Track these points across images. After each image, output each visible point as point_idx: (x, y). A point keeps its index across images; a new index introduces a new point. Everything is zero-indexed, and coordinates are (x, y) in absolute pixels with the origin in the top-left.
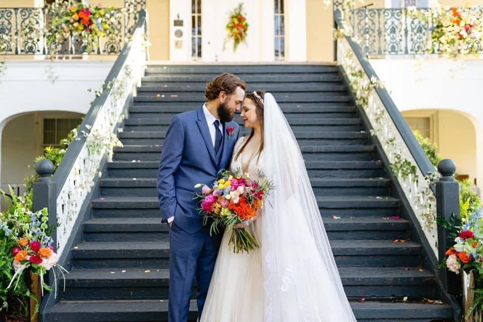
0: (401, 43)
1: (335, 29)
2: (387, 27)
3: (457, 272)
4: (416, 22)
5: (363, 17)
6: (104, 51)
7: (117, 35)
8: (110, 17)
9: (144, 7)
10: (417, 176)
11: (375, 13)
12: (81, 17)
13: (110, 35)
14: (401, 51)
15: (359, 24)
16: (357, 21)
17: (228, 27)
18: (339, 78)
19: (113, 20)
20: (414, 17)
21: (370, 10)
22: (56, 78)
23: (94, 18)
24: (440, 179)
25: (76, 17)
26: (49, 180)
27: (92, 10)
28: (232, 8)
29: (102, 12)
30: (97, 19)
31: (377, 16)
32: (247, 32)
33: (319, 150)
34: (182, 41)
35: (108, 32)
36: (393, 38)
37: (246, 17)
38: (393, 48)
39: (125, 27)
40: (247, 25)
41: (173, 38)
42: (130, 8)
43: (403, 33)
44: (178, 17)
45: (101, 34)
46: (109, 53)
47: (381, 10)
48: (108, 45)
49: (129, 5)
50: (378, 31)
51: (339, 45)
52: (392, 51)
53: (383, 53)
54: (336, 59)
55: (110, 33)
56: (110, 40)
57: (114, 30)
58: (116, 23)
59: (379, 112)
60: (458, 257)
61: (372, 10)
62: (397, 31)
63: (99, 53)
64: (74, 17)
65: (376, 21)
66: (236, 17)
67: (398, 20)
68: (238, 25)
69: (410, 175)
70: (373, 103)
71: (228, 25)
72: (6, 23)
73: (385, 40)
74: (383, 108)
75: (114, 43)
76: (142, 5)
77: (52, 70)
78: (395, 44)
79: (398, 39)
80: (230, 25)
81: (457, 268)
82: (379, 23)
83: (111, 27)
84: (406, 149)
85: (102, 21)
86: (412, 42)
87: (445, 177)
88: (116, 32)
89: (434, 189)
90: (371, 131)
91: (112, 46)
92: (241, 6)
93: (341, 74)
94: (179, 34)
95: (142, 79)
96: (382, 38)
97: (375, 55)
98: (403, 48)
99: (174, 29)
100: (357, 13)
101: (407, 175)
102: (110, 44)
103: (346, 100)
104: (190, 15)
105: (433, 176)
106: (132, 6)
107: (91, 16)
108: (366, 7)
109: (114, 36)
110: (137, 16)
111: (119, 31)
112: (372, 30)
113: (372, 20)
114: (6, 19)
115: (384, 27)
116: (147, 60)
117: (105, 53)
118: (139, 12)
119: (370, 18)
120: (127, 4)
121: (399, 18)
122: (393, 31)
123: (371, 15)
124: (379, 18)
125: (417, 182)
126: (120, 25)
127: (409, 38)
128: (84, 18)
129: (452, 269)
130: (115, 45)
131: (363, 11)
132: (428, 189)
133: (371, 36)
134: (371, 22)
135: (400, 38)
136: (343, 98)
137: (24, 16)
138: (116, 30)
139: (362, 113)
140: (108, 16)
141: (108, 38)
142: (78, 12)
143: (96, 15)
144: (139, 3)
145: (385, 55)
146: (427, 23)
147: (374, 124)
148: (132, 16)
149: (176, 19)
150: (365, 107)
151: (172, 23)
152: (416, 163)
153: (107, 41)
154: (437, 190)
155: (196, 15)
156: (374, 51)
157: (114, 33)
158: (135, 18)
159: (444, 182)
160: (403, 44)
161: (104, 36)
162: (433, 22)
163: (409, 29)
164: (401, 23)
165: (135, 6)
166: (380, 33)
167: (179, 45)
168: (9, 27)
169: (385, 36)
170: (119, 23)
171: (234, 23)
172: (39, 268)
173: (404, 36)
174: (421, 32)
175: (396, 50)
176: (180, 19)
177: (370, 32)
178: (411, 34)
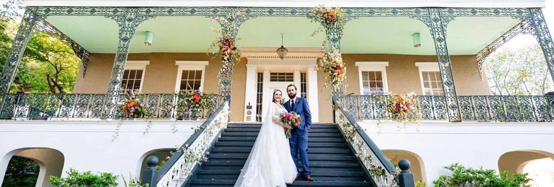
0: (371, 113)
1: (333, 105)
2: (362, 105)
4: (378, 102)
5: (349, 100)
6: (206, 117)
7: (213, 108)
9: (229, 94)
10: (386, 176)
12: (195, 98)
14: (371, 118)
15: (347, 103)
16: (345, 102)
18: (337, 130)
19: (212, 100)
20: (377, 100)
22: (177, 130)
23: (202, 99)
24: (401, 172)
26: (154, 169)
27: (202, 95)
29: (207, 96)
30: (204, 99)
31: (356, 99)
33: (325, 166)
34: (251, 117)
35: (209, 106)
36: (366, 111)
38: (367, 116)
39: (219, 104)
41: (246, 115)
43: (371, 108)
45: (205, 107)
46: (209, 118)
47: (358, 96)
48: (208, 114)
51: (336, 113)
52: (366, 118)
53: (361, 118)
54: (334, 121)
57: (212, 105)
58: (214, 102)
59: (360, 144)
61: (353, 96)
62: (368, 107)
63: (203, 117)
64: (191, 98)
65: (356, 102)
67: (368, 101)
69: (381, 176)
70: (356, 139)
72: (155, 101)
73: (362, 112)
74: (362, 140)
77: (175, 126)
78: (367, 114)
79: (369, 111)
82: (358, 103)
83: (211, 103)
84: (378, 161)
86: (377, 113)
87: (404, 171)
89: (398, 180)
90: (356, 154)
93: (338, 128)
94: (250, 113)
96: (360, 111)
97: (357, 120)
98: (372, 116)
99: (246, 110)
100: (345, 98)
101: (380, 176)
102: (210, 113)
103: (341, 141)
104: (256, 104)
105: (396, 173)
106: (223, 93)
107: (200, 98)
108: (350, 95)
109: (212, 108)
110: (226, 98)
111: (215, 106)
112: (354, 106)
114: (155, 100)
115: (361, 105)
116: (229, 121)
118: (226, 96)
119: (352, 100)
120: (220, 93)
122: (366, 107)
123: (353, 99)
124: (358, 100)
125: (387, 179)
127: (375, 111)
128: (197, 98)
130: (212, 113)
132: (394, 181)
133: (353, 109)
134: (353, 103)
136: (339, 140)
137: (165, 98)
139: (351, 147)
140: (210, 98)
141: (209, 109)
142: (193, 95)
143: (203, 97)
144: (227, 92)
145: (362, 120)
146: (385, 103)
147: (358, 151)
149: (248, 105)
150: (351, 143)
151: (245, 107)
152: (384, 167)
153: (208, 111)
154: (400, 181)
155: (259, 104)
158: (224, 99)
159: (404, 174)
160: (372, 114)
161: (207, 109)
162: (387, 103)
163: (375, 106)
164: (370, 103)
165: (225, 93)
166: (358, 108)
167: (249, 119)
168: (156, 104)
169: (361, 110)
170: (216, 102)
173: (372, 110)
174: (382, 108)
175: (368, 117)
176: (250, 105)
177: (353, 108)
178: (376, 108)
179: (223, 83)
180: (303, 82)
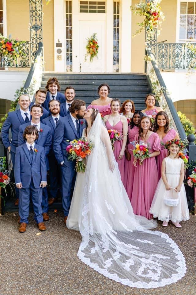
0: (181, 63)
1: (146, 55)
3: (192, 187)
4: (190, 51)
5: (161, 48)
6: (20, 65)
7: (26, 56)
8: (23, 46)
9: (41, 41)
11: (168, 46)
12: (7, 46)
13: (23, 56)
14: (181, 67)
15: (159, 52)
16: (158, 50)
17: (87, 47)
18: (147, 83)
19: (24, 48)
20: (189, 49)
21: (165, 44)
23: (14, 47)
25: (4, 47)
27: (13, 43)
28: (89, 36)
29: (18, 43)
30: (16, 47)
31: (169, 47)
32: (98, 50)
34: (61, 56)
35: (21, 55)
36: (177, 60)
37: (98, 42)
39: (31, 52)
40: (98, 47)
41: (56, 54)
42: (33, 41)
43: (182, 57)
44: (59, 41)
45: (18, 56)
46: (22, 67)
47: (171, 44)
48: (22, 62)
49: (33, 40)
50: (169, 56)
51: (148, 65)
52: (176, 67)
53: (171, 68)
54: (146, 71)
55: (23, 55)
56: (23, 60)
57: (25, 53)
58: (26, 49)
59: (165, 105)
60: (192, 180)
62: (180, 56)
63: (17, 66)
64: (3, 46)
65: (168, 50)
66: (92, 42)
67: (180, 50)
68: (93, 46)
71: (87, 46)
73: (173, 61)
74: (166, 103)
75: (25, 61)
76: (40, 40)
78: (178, 64)
79: (180, 61)
80: (88, 46)
81: (192, 185)
82: (170, 51)
83: (23, 51)
85: (18, 49)
86: (187, 63)
87: (190, 143)
88: (26, 55)
91: (24, 63)
92: (94, 35)
93: (148, 81)
94: (60, 51)
95: (41, 82)
96: (171, 60)
97: (167, 69)
99: (56, 49)
100: (158, 46)
102: (23, 61)
104: (65, 39)
105: (186, 141)
106: (35, 40)
107: (12, 46)
108: (163, 42)
109: (25, 57)
110: (38, 45)
111: (28, 54)
112: (166, 55)
113: (166, 50)
115: (173, 54)
116: (43, 71)
117: (20, 67)
118: (38, 43)
120: (32, 39)
121: (181, 49)
122: (177, 56)
123: (165, 47)
124: (170, 48)
126: (28, 51)
127: (186, 60)
128: (9, 47)
129: (189, 185)
130: (25, 62)
131: (161, 44)
133: (165, 59)
134: (165, 51)
135: (181, 60)
138: (26, 54)
140: (21, 45)
141: (22, 58)
142: (5, 43)
143: (15, 45)
144: (38, 38)
148: (35, 46)
149: (58, 42)
150: (159, 101)
151: (55, 45)
153: (21, 60)
155: (69, 40)
156: (167, 67)
157: (25, 55)
158: (36, 47)
159: (189, 145)
161: (19, 57)
163: (186, 55)
164: (181, 52)
165: (36, 40)
167: (60, 58)
169: (173, 59)
170: (28, 49)
171: (90, 45)
172: (3, 184)
173: (183, 59)
174: (192, 57)
175: (179, 67)
176: (60, 43)
177: (165, 57)
178: (187, 58)
179: (33, 28)
180: (115, 13)
